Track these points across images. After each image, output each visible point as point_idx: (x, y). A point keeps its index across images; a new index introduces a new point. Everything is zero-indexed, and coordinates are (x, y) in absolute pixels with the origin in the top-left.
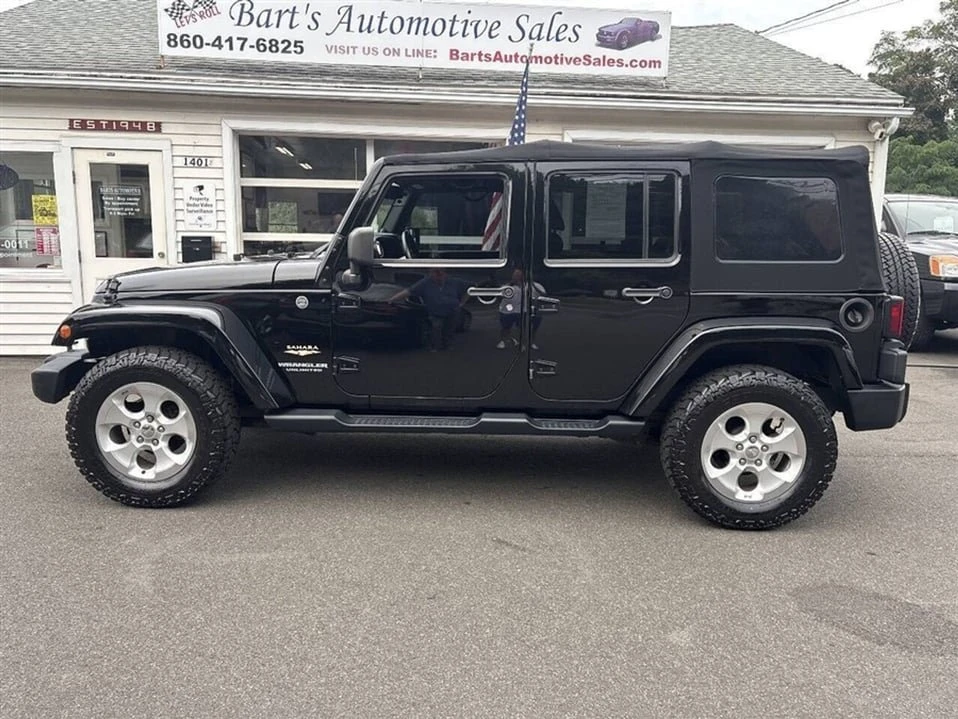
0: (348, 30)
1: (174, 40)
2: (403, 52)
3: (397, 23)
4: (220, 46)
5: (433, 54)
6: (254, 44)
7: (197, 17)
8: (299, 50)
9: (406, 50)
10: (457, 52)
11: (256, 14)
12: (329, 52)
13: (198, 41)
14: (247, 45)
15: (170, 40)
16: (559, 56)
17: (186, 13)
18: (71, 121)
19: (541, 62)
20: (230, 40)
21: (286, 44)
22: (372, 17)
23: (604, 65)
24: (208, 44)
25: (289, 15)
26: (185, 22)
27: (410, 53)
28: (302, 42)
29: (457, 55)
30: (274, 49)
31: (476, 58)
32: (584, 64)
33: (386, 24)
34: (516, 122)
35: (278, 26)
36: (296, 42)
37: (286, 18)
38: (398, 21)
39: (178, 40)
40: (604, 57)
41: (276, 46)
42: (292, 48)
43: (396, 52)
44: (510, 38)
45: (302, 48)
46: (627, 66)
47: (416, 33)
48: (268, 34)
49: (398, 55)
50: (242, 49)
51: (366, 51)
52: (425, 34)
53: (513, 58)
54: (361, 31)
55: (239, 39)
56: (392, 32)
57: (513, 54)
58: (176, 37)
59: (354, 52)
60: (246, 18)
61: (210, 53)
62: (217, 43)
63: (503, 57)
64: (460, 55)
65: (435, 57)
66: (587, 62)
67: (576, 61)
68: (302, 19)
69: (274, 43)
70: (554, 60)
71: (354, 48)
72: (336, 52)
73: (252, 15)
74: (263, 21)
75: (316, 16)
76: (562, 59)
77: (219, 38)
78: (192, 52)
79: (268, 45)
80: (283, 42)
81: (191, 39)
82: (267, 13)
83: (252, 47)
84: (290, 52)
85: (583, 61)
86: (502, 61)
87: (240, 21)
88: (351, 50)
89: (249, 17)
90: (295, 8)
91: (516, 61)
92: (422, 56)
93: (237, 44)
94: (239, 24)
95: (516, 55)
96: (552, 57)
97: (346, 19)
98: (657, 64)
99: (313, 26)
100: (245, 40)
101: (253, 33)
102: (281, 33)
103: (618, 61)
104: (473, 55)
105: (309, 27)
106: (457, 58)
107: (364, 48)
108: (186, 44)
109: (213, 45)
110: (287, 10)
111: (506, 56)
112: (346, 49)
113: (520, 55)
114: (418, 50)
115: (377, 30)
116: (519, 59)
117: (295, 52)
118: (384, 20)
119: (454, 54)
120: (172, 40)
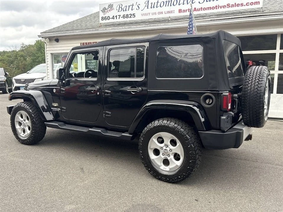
0: (148, 8)
1: (103, 18)
2: (164, 13)
3: (162, 3)
4: (114, 18)
5: (173, 12)
6: (122, 16)
7: (109, 11)
8: (134, 16)
9: (165, 12)
10: (181, 10)
11: (123, 7)
12: (142, 16)
13: (108, 18)
14: (120, 17)
15: (102, 19)
16: (217, 6)
17: (106, 11)
18: (81, 43)
19: (211, 9)
20: (116, 16)
21: (131, 15)
22: (155, 3)
23: (235, 6)
24: (111, 18)
25: (131, 6)
26: (106, 13)
27: (166, 12)
28: (135, 14)
29: (181, 11)
30: (127, 17)
31: (187, 11)
32: (227, 7)
33: (159, 4)
34: (189, 31)
35: (128, 10)
36: (133, 14)
37: (131, 7)
38: (163, 3)
39: (104, 18)
40: (235, 4)
41: (128, 16)
42: (132, 16)
43: (162, 13)
44: (199, 2)
45: (135, 16)
46: (245, 5)
47: (168, 6)
48: (126, 13)
49: (162, 14)
50: (119, 18)
51: (153, 14)
52: (171, 6)
53: (200, 9)
54: (151, 8)
55: (118, 16)
56: (161, 7)
57: (200, 8)
58: (103, 17)
59: (149, 15)
60: (120, 9)
61: (111, 21)
62: (113, 18)
63: (197, 9)
64: (182, 11)
65: (174, 12)
66: (228, 7)
67: (224, 7)
68: (135, 7)
69: (127, 15)
70: (215, 8)
71: (149, 13)
72: (144, 15)
73: (122, 8)
74: (124, 10)
75: (139, 5)
76: (218, 7)
77: (114, 16)
78: (107, 21)
79: (126, 16)
80: (130, 15)
81: (107, 18)
82: (126, 7)
83: (122, 17)
84: (131, 17)
85: (227, 6)
86: (196, 11)
87: (119, 10)
88: (148, 14)
89: (121, 8)
90: (133, 4)
91: (201, 10)
92: (170, 13)
93: (118, 17)
94: (119, 11)
95: (201, 8)
96: (215, 7)
97: (147, 5)
98: (258, 3)
99: (138, 8)
100: (120, 15)
101: (122, 13)
102: (129, 12)
103: (241, 4)
104: (186, 10)
105: (137, 9)
106: (181, 12)
107: (152, 13)
108: (106, 19)
109: (112, 18)
110: (131, 5)
111: (198, 9)
112: (147, 14)
113: (203, 8)
114: (169, 11)
115: (156, 7)
116: (202, 9)
117: (133, 17)
118: (158, 3)
119: (180, 11)
120: (103, 19)
